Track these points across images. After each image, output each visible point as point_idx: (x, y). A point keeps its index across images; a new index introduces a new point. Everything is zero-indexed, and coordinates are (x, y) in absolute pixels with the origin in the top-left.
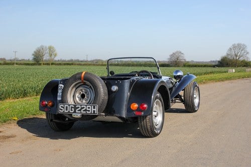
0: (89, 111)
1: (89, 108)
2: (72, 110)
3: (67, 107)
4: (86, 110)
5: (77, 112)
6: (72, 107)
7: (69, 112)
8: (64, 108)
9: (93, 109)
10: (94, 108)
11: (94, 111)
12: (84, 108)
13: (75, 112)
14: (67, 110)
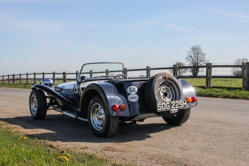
0: (181, 105)
1: (181, 103)
2: (168, 107)
3: (164, 105)
4: (179, 105)
5: (172, 108)
6: (168, 104)
7: (166, 109)
8: (161, 106)
9: (184, 104)
10: (185, 102)
11: (185, 105)
12: (177, 103)
13: (171, 108)
14: (164, 108)
